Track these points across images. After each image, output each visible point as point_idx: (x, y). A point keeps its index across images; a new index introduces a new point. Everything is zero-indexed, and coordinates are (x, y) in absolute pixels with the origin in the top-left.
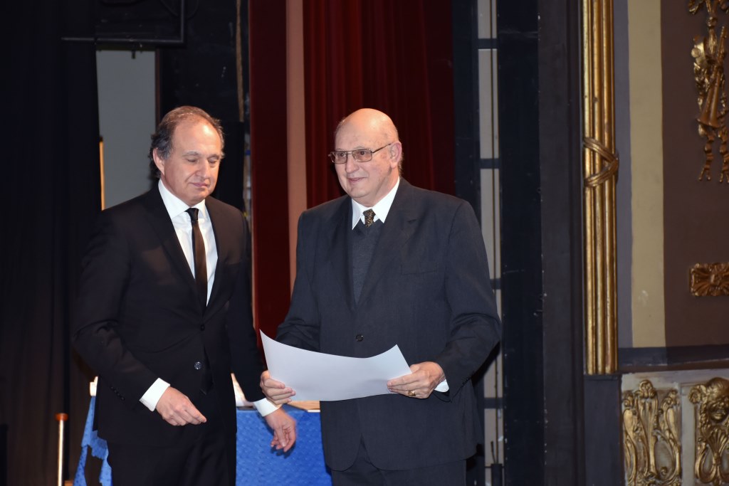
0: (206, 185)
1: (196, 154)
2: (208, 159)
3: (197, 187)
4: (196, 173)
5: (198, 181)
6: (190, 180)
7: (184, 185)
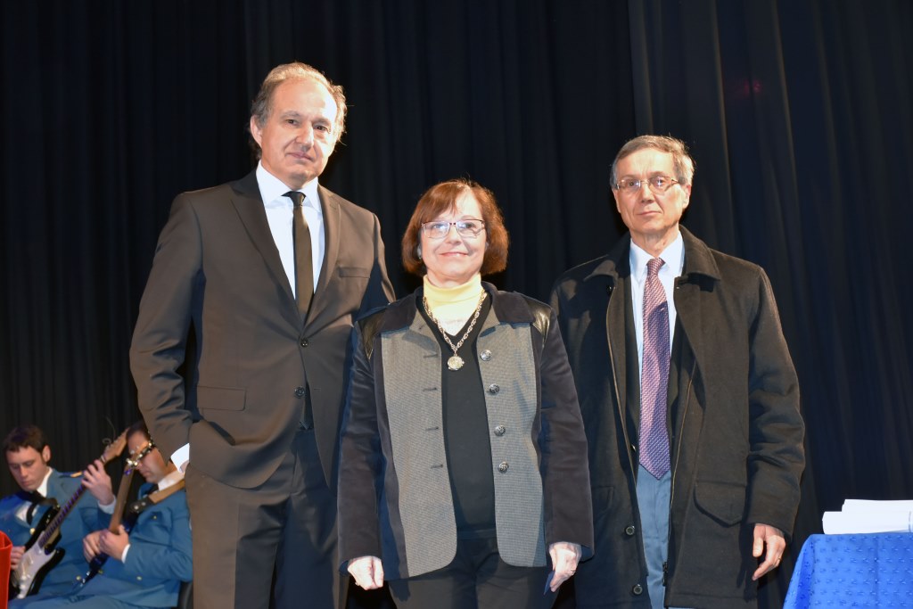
0: (310, 159)
1: (297, 115)
2: (313, 123)
3: (296, 159)
4: (295, 141)
5: (298, 151)
6: (289, 149)
7: (281, 156)
